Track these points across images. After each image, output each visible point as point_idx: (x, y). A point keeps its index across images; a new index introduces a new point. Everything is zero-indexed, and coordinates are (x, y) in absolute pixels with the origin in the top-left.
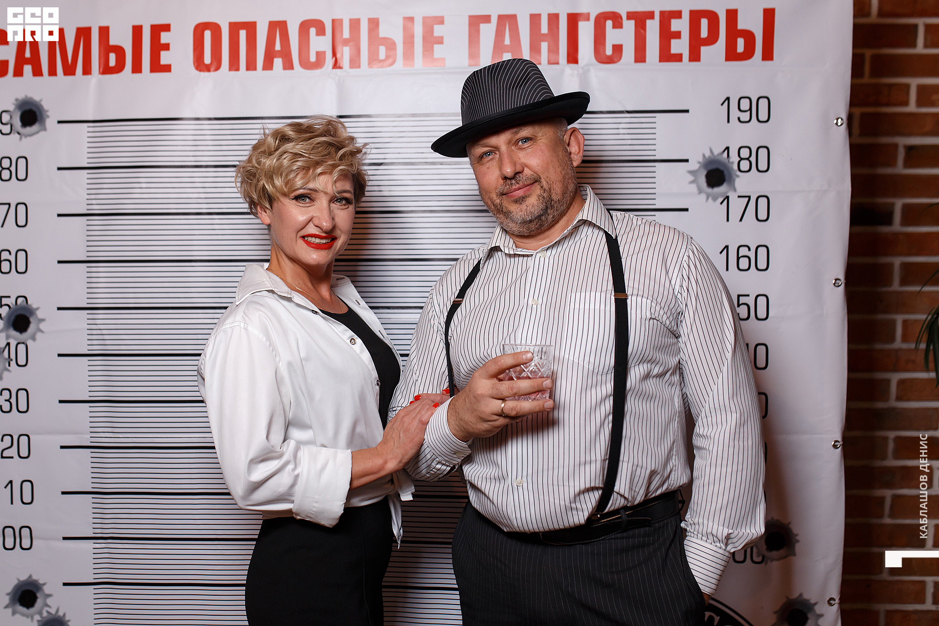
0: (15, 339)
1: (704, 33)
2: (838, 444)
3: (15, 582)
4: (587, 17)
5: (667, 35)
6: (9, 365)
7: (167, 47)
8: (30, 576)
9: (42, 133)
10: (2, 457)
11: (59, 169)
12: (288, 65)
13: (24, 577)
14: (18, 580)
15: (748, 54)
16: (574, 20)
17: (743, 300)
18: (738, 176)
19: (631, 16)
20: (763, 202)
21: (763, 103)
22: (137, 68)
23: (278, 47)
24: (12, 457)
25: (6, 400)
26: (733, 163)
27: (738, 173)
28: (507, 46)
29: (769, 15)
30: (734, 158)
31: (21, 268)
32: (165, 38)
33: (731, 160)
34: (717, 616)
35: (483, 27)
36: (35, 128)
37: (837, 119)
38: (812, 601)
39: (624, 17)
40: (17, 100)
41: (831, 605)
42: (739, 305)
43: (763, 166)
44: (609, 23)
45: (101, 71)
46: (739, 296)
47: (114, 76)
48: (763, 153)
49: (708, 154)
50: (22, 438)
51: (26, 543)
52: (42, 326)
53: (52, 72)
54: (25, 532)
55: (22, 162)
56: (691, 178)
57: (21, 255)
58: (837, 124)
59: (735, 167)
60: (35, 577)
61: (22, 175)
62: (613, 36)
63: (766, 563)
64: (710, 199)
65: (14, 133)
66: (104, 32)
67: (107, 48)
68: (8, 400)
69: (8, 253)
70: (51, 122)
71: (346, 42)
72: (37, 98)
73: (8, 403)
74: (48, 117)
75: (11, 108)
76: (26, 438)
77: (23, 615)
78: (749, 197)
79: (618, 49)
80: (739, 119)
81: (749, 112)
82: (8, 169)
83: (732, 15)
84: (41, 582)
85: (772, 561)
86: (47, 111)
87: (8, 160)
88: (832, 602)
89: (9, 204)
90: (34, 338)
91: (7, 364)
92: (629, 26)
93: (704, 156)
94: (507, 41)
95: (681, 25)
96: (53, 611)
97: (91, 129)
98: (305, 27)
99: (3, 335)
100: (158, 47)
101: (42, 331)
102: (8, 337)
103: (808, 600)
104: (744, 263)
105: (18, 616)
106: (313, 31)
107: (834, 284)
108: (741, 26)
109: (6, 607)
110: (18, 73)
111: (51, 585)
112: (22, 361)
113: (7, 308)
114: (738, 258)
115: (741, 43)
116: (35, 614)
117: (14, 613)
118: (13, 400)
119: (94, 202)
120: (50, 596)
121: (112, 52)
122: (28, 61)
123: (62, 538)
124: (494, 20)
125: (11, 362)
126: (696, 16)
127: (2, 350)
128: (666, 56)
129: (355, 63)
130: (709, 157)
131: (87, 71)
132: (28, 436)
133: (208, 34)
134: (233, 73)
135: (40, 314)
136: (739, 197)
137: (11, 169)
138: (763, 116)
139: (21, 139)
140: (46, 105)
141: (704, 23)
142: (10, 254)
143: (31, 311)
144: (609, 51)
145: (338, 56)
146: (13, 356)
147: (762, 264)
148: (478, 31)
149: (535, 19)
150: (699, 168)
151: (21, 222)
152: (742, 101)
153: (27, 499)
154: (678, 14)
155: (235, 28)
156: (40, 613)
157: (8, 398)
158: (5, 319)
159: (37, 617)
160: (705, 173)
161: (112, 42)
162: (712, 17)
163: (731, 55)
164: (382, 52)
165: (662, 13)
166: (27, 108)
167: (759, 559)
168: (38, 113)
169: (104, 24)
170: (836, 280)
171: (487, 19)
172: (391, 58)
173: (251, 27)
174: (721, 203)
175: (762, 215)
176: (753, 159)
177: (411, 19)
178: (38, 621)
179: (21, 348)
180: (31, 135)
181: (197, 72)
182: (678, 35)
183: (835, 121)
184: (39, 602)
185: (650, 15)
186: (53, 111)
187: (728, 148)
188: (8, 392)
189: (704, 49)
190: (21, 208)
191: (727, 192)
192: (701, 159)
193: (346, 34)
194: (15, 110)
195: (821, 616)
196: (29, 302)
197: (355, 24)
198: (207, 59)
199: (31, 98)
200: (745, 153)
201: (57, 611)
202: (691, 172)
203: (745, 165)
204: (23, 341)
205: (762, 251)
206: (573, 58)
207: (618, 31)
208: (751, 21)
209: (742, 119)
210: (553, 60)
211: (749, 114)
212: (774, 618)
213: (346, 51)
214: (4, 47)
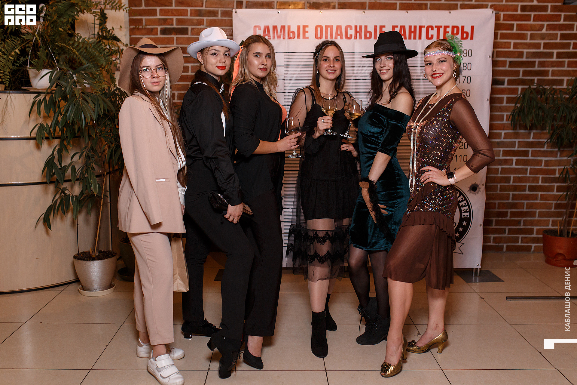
1: (455, 32)
4: (424, 27)
7: (307, 32)
12: (341, 38)
15: (467, 38)
16: (421, 27)
19: (436, 27)
20: (469, 78)
21: (470, 51)
22: (299, 38)
23: (339, 33)
27: (463, 70)
29: (473, 28)
32: (307, 29)
38: (478, 184)
39: (434, 27)
41: (483, 185)
43: (469, 68)
44: (430, 29)
45: (288, 38)
47: (292, 40)
48: (469, 65)
53: (274, 38)
59: (462, 68)
62: (431, 32)
66: (289, 27)
67: (290, 32)
71: (358, 32)
78: (465, 77)
79: (432, 36)
83: (463, 27)
92: (435, 29)
95: (449, 30)
97: (285, 55)
98: (347, 27)
100: (305, 32)
106: (349, 28)
108: (465, 30)
115: (465, 35)
124: (399, 27)
126: (453, 27)
129: (361, 38)
131: (284, 38)
133: (319, 29)
136: (463, 77)
138: (470, 55)
141: (455, 29)
144: (430, 36)
147: (468, 95)
149: (410, 27)
154: (448, 27)
155: (327, 27)
161: (291, 30)
162: (458, 28)
164: (368, 35)
165: (444, 26)
169: (289, 25)
170: (487, 99)
171: (397, 27)
172: (370, 37)
173: (331, 27)
175: (469, 82)
176: (467, 66)
177: (376, 26)
181: (316, 40)
182: (448, 32)
183: (489, 57)
185: (441, 27)
193: (358, 30)
195: (480, 188)
197: (361, 27)
198: (319, 36)
200: (465, 65)
203: (465, 68)
205: (468, 91)
206: (420, 38)
207: (432, 31)
208: (468, 29)
209: (464, 55)
210: (415, 38)
211: (466, 54)
212: (468, 189)
213: (358, 34)
214: (260, 31)
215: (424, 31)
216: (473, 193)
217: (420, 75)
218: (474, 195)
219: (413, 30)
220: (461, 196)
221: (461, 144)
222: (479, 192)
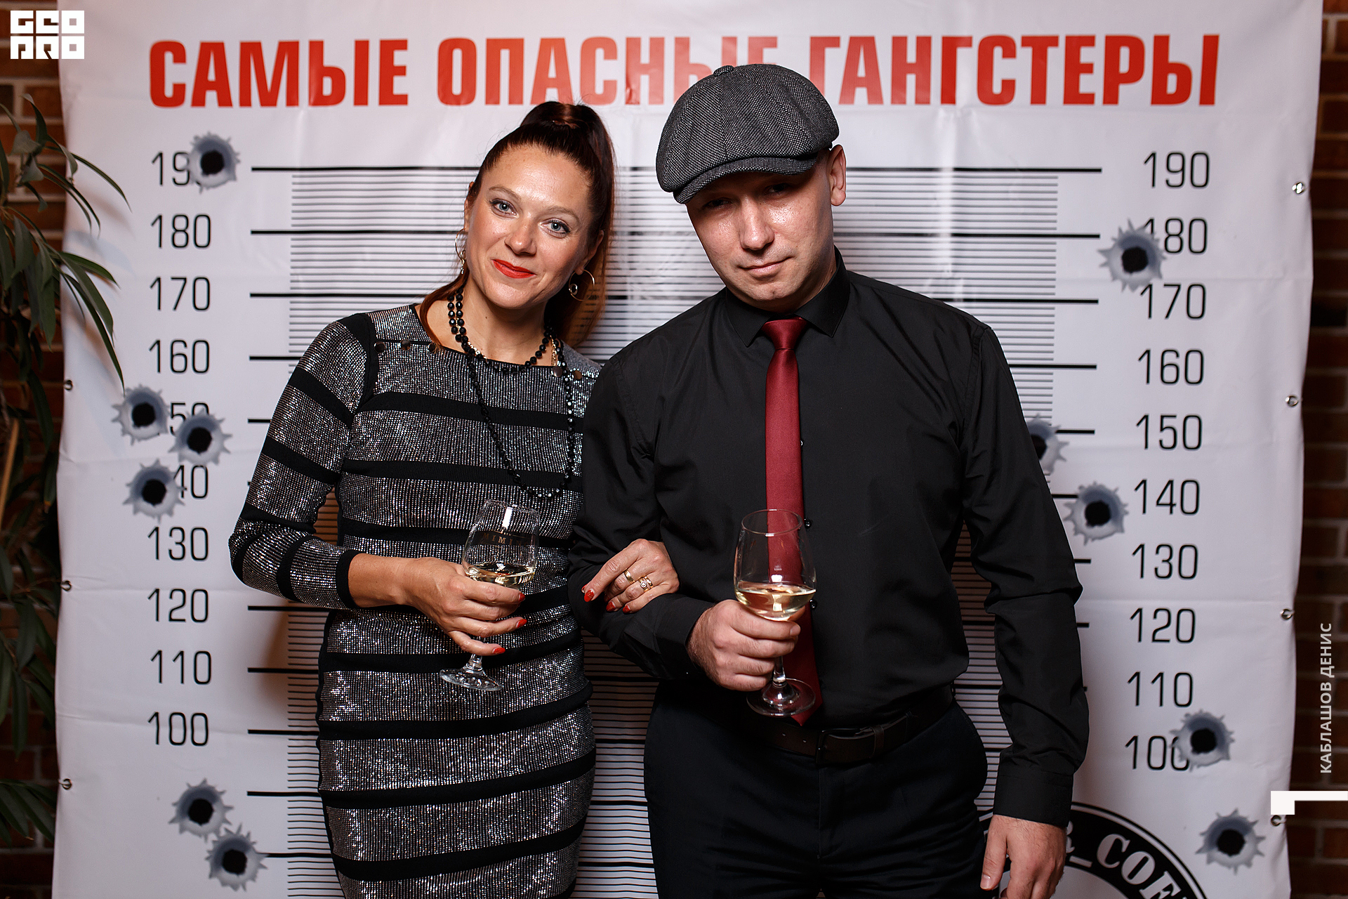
0: (191, 461)
1: (1124, 67)
2: (1289, 614)
3: (184, 789)
4: (967, 42)
5: (1075, 69)
6: (183, 496)
7: (402, 71)
8: (205, 781)
9: (230, 184)
10: (171, 620)
11: (254, 232)
13: (196, 782)
14: (189, 785)
15: (1182, 95)
16: (951, 45)
17: (1167, 422)
18: (1164, 258)
19: (1027, 41)
20: (1196, 293)
21: (1200, 161)
22: (361, 99)
23: (552, 73)
24: (184, 620)
25: (177, 543)
26: (1158, 240)
27: (1165, 254)
28: (861, 78)
29: (1211, 44)
30: (1160, 234)
31: (201, 365)
32: (399, 58)
33: (1156, 236)
34: (1127, 839)
35: (830, 53)
36: (221, 176)
37: (1297, 185)
38: (1251, 820)
39: (1018, 42)
40: (196, 138)
41: (1276, 825)
42: (1162, 429)
43: (1197, 245)
44: (998, 51)
45: (312, 100)
46: (1162, 417)
47: (330, 109)
48: (1198, 227)
49: (1125, 228)
50: (197, 594)
51: (200, 737)
52: (228, 444)
53: (245, 101)
54: (199, 721)
55: (202, 223)
56: (1103, 259)
57: (201, 348)
58: (1296, 190)
59: (1161, 246)
60: (210, 783)
61: (202, 240)
62: (1003, 68)
63: (1191, 770)
64: (1127, 289)
65: (192, 183)
66: (317, 48)
67: (319, 70)
68: (180, 543)
69: (182, 345)
70: (242, 169)
71: (645, 69)
72: (223, 136)
73: (180, 547)
74: (239, 161)
75: (189, 148)
76: (203, 594)
77: (194, 832)
78: (1179, 286)
79: (1009, 86)
80: (1167, 182)
81: (1180, 174)
82: (184, 231)
83: (1162, 43)
84: (219, 789)
85: (1199, 766)
86: (238, 154)
87: (184, 220)
88: (1277, 821)
89: (185, 279)
90: (216, 460)
91: (180, 495)
92: (1025, 55)
93: (1120, 230)
94: (861, 72)
95: (1093, 55)
96: (233, 829)
97: (297, 180)
98: (589, 47)
99: (175, 455)
100: (390, 71)
101: (227, 451)
102: (181, 458)
103: (1245, 818)
104: (1170, 374)
105: (187, 834)
106: (600, 53)
107: (1288, 403)
108: (1173, 57)
109: (172, 821)
110: (199, 101)
111: (232, 794)
112: (199, 490)
113: (181, 419)
114: (1163, 367)
115: (1172, 81)
116: (210, 832)
117: (182, 830)
118: (187, 543)
119: (301, 278)
120: (229, 808)
121: (327, 75)
122: (211, 86)
123: (247, 732)
124: (845, 44)
125: (185, 492)
126: (1114, 44)
127: (173, 476)
128: (1073, 96)
129: (658, 96)
130: (1127, 232)
131: (292, 100)
132: (205, 592)
133: (457, 55)
134: (492, 107)
135: (225, 428)
136: (1166, 285)
137: (188, 231)
138: (1199, 179)
139: (201, 191)
140: (236, 146)
141: (1125, 53)
142: (186, 346)
143: (214, 424)
144: (997, 88)
145: (633, 87)
146: (188, 483)
147: (1194, 376)
148: (823, 58)
149: (899, 44)
150: (1114, 246)
151: (201, 303)
152: (1172, 158)
153: (202, 676)
154: (1089, 41)
155: (494, 46)
156: (217, 832)
157: (180, 539)
158: (178, 434)
159: (213, 837)
160: (1120, 253)
161: (328, 62)
162: (1135, 45)
163: (1160, 96)
165: (1069, 39)
166: (211, 149)
167: (1183, 764)
168: (225, 157)
169: (316, 37)
170: (1291, 397)
171: (834, 42)
173: (516, 46)
174: (1142, 294)
175: (1196, 310)
176: (1185, 235)
177: (733, 40)
178: (214, 842)
179: (199, 473)
180: (215, 186)
181: (443, 106)
182: (1089, 68)
183: (1294, 188)
184: (216, 816)
185: (1053, 41)
186: (246, 155)
187: (1151, 221)
188: (180, 532)
189: (1124, 89)
190: (201, 285)
191: (1151, 279)
192: (1116, 235)
193: (645, 58)
194: (193, 152)
195: (1261, 839)
196: (211, 412)
197: (657, 44)
198: (457, 88)
199: (216, 136)
200: (1174, 227)
201: (240, 829)
202: (1104, 252)
203: (1174, 244)
204: (202, 464)
205: (1194, 358)
206: (949, 96)
207: (1009, 61)
208: (1187, 52)
209: (1171, 182)
210: (922, 98)
211: (1180, 175)
212: (1200, 842)
213: (645, 81)
214: (180, 66)
215: (967, 61)
216: (1223, 864)
217: (950, 275)
218: (1232, 870)
219: (911, 57)
220: (1162, 875)
221: (1163, 616)
222: (1256, 859)
